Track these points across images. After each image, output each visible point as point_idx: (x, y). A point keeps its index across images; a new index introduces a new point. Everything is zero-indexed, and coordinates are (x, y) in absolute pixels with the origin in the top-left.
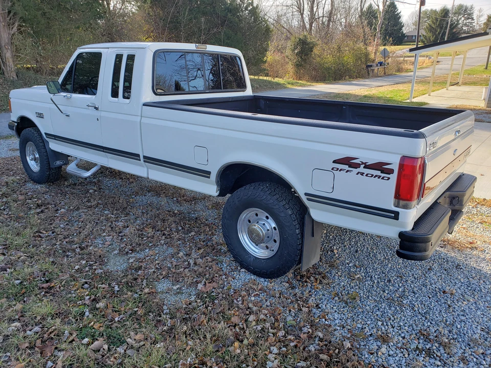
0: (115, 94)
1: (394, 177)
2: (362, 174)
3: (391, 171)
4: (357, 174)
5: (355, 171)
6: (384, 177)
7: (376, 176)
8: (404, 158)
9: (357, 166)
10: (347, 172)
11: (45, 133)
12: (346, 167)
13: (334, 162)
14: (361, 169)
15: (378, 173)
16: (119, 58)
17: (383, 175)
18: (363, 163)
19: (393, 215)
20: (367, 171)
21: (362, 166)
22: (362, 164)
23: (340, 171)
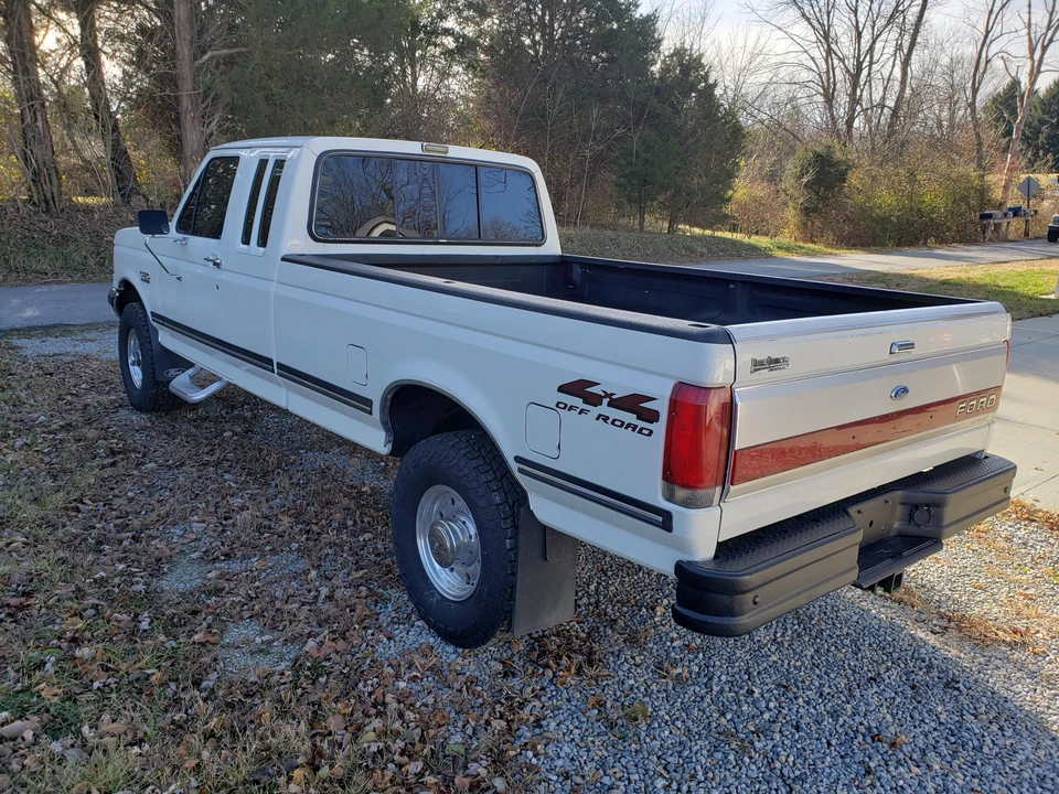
0: (246, 240)
1: (660, 428)
2: (606, 419)
3: (653, 417)
4: (597, 419)
5: (595, 411)
6: (642, 429)
7: (629, 425)
8: (681, 387)
9: (594, 400)
10: (580, 413)
11: (152, 313)
12: (578, 402)
13: (561, 389)
14: (604, 409)
15: (630, 418)
16: (263, 163)
17: (641, 424)
18: (607, 395)
19: (660, 519)
20: (614, 413)
21: (606, 401)
22: (605, 397)
23: (569, 410)
